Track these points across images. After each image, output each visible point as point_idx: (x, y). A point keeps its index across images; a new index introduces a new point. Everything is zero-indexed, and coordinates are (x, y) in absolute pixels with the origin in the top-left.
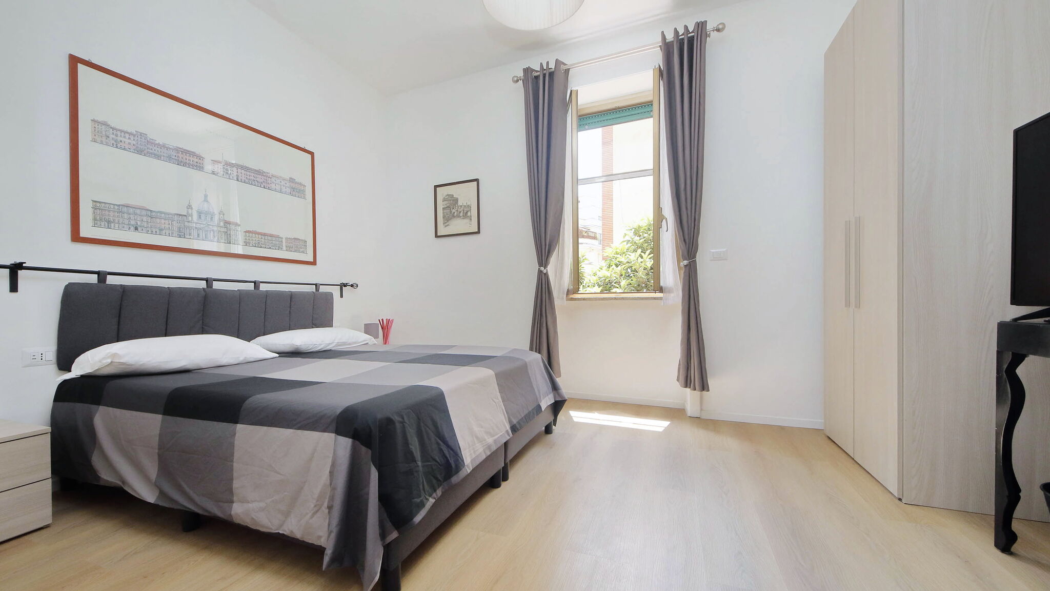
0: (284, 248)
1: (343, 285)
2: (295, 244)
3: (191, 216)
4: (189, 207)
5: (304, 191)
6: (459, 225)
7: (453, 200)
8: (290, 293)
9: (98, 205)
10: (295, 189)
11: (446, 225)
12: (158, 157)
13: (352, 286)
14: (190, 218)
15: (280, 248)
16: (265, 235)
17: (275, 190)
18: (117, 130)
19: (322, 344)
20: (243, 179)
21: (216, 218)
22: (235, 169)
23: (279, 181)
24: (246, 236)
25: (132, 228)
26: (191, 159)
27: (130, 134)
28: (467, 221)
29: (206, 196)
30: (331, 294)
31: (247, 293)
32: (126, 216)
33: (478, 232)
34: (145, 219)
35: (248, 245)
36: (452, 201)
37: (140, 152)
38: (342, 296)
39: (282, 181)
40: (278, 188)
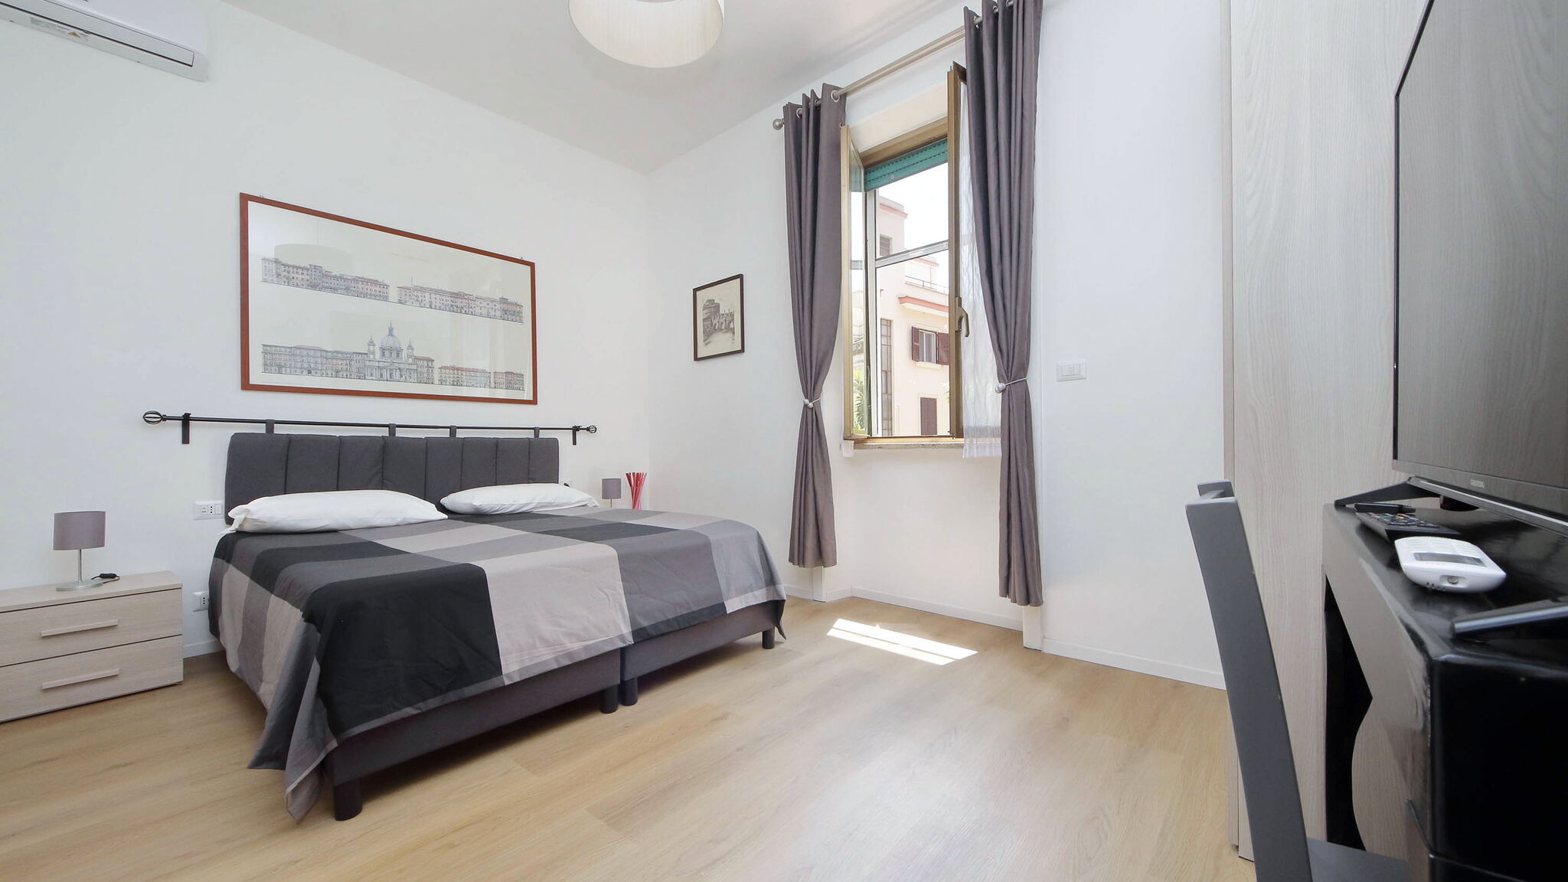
0: (492, 384)
1: (576, 429)
2: (512, 379)
3: (373, 353)
4: (371, 343)
5: (520, 313)
6: (723, 342)
7: (714, 307)
8: (495, 440)
9: (269, 349)
10: (508, 311)
11: (706, 342)
12: (334, 290)
13: (588, 429)
14: (372, 356)
15: (486, 385)
16: (466, 370)
17: (481, 315)
18: (289, 266)
20: (438, 305)
21: (404, 354)
22: (427, 295)
23: (486, 303)
24: (441, 373)
25: (305, 372)
26: (373, 288)
27: (303, 269)
28: (729, 335)
29: (391, 330)
30: (555, 441)
31: (439, 441)
32: (298, 359)
33: (742, 350)
34: (319, 361)
35: (444, 383)
37: (314, 287)
38: (575, 443)
39: (490, 304)
40: (484, 312)
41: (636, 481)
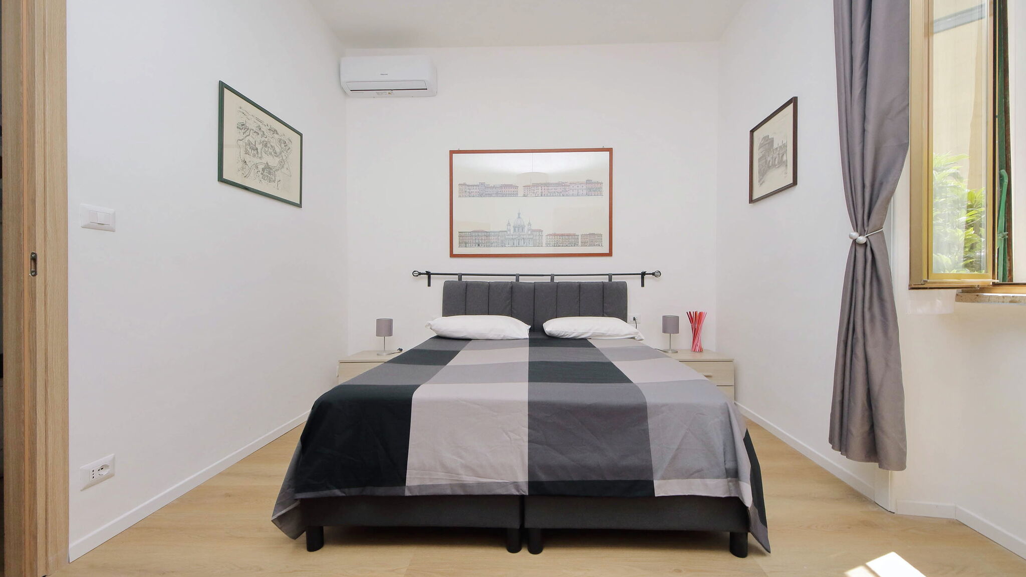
0: (580, 244)
1: (645, 274)
2: (592, 238)
3: (510, 230)
4: (509, 224)
5: (602, 188)
6: (774, 179)
7: (768, 144)
9: (461, 234)
10: (592, 189)
12: (490, 195)
13: (653, 274)
14: (509, 232)
15: (575, 245)
16: (562, 235)
17: (573, 195)
18: (470, 186)
20: (547, 194)
21: (526, 229)
22: (540, 188)
23: (576, 186)
24: (547, 239)
25: (477, 245)
26: (510, 190)
27: (476, 186)
28: (782, 169)
29: (519, 214)
30: (628, 284)
32: (474, 238)
33: (795, 183)
34: (483, 238)
35: (548, 246)
37: (481, 195)
38: (643, 285)
39: (579, 186)
40: (575, 192)
41: (696, 320)
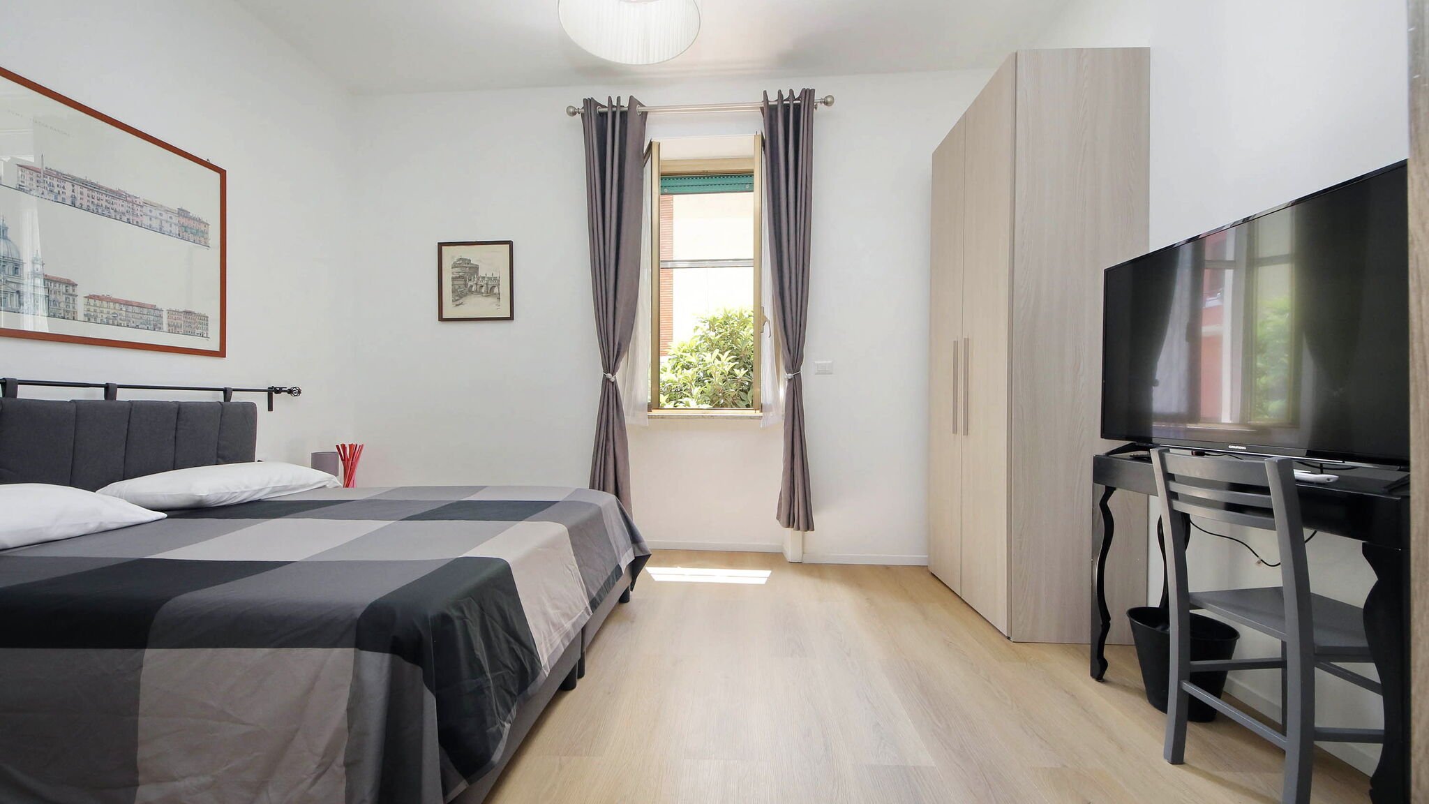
0: (165, 327)
1: (272, 391)
2: (189, 320)
5: (204, 233)
6: (477, 305)
7: (470, 268)
8: (177, 406)
10: (189, 228)
11: (458, 303)
13: (290, 392)
15: (157, 327)
16: (127, 303)
17: (150, 228)
19: (245, 492)
20: (85, 205)
21: (27, 270)
22: (68, 185)
23: (158, 212)
24: (88, 304)
28: (491, 300)
30: (252, 407)
31: (91, 405)
33: (511, 318)
35: (92, 320)
36: (468, 271)
38: (270, 408)
39: (164, 213)
40: (155, 224)
41: (352, 455)
